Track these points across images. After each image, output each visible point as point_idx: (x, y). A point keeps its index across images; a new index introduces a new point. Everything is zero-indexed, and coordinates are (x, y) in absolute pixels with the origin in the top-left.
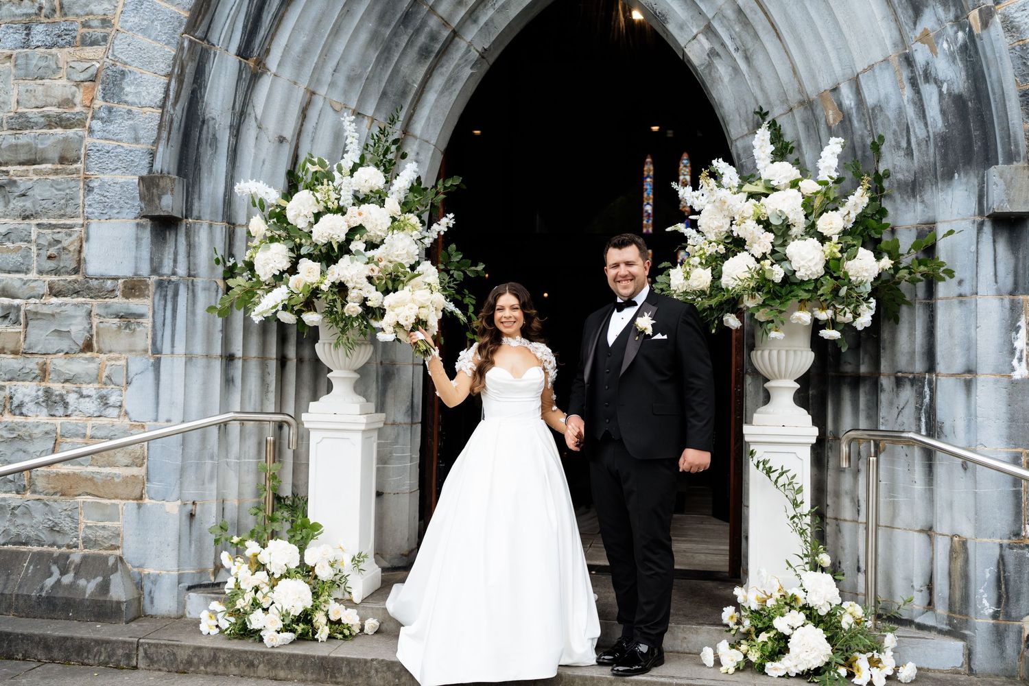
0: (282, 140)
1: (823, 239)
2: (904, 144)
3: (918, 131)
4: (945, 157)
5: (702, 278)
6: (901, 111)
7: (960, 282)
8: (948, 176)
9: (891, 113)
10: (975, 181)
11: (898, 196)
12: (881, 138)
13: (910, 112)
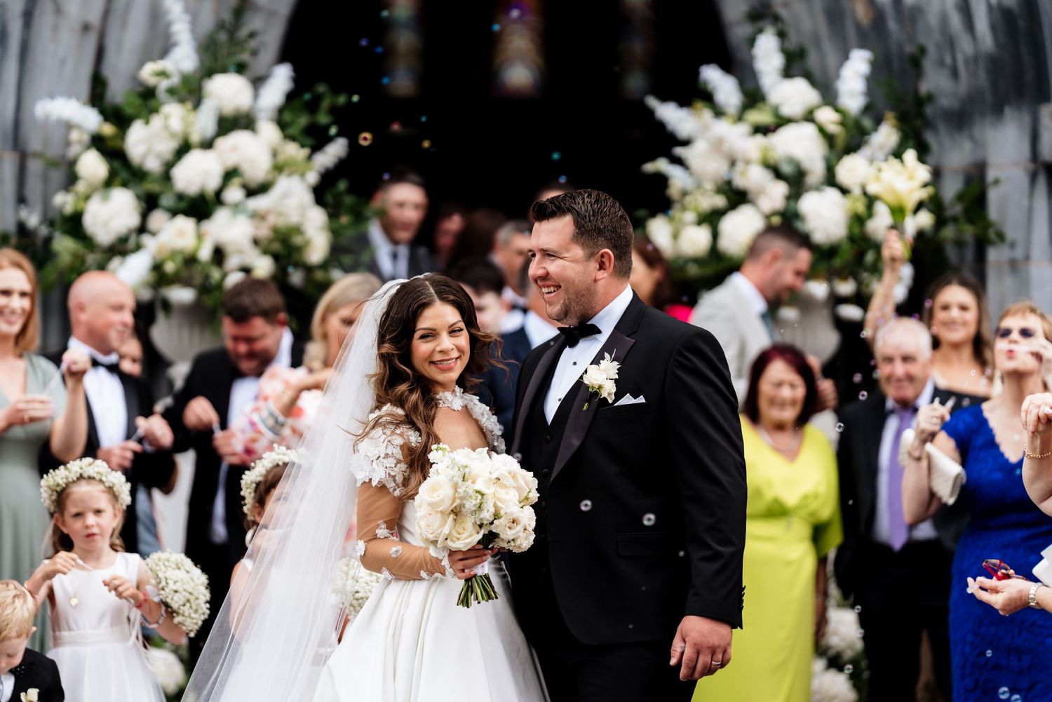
0: (86, 28)
1: (844, 191)
2: (948, 60)
3: (965, 46)
4: (994, 83)
5: (695, 240)
6: (944, 20)
7: (1013, 245)
8: (998, 110)
9: (933, 19)
10: (1027, 119)
11: (942, 128)
12: (923, 50)
13: (956, 21)
